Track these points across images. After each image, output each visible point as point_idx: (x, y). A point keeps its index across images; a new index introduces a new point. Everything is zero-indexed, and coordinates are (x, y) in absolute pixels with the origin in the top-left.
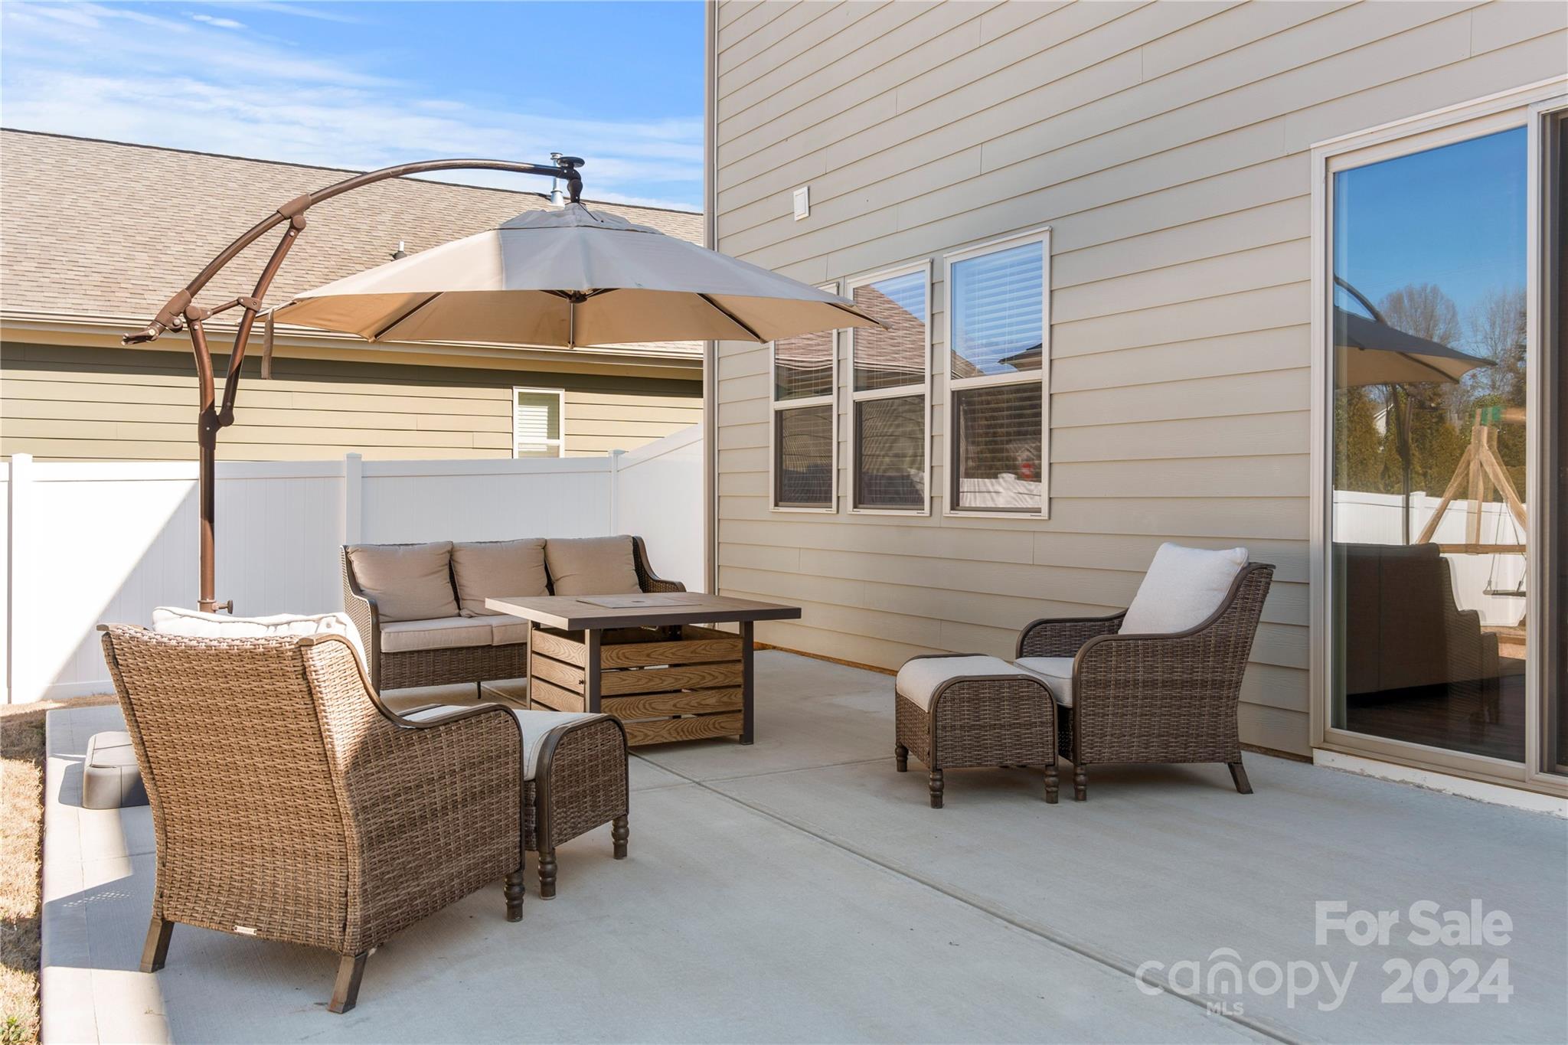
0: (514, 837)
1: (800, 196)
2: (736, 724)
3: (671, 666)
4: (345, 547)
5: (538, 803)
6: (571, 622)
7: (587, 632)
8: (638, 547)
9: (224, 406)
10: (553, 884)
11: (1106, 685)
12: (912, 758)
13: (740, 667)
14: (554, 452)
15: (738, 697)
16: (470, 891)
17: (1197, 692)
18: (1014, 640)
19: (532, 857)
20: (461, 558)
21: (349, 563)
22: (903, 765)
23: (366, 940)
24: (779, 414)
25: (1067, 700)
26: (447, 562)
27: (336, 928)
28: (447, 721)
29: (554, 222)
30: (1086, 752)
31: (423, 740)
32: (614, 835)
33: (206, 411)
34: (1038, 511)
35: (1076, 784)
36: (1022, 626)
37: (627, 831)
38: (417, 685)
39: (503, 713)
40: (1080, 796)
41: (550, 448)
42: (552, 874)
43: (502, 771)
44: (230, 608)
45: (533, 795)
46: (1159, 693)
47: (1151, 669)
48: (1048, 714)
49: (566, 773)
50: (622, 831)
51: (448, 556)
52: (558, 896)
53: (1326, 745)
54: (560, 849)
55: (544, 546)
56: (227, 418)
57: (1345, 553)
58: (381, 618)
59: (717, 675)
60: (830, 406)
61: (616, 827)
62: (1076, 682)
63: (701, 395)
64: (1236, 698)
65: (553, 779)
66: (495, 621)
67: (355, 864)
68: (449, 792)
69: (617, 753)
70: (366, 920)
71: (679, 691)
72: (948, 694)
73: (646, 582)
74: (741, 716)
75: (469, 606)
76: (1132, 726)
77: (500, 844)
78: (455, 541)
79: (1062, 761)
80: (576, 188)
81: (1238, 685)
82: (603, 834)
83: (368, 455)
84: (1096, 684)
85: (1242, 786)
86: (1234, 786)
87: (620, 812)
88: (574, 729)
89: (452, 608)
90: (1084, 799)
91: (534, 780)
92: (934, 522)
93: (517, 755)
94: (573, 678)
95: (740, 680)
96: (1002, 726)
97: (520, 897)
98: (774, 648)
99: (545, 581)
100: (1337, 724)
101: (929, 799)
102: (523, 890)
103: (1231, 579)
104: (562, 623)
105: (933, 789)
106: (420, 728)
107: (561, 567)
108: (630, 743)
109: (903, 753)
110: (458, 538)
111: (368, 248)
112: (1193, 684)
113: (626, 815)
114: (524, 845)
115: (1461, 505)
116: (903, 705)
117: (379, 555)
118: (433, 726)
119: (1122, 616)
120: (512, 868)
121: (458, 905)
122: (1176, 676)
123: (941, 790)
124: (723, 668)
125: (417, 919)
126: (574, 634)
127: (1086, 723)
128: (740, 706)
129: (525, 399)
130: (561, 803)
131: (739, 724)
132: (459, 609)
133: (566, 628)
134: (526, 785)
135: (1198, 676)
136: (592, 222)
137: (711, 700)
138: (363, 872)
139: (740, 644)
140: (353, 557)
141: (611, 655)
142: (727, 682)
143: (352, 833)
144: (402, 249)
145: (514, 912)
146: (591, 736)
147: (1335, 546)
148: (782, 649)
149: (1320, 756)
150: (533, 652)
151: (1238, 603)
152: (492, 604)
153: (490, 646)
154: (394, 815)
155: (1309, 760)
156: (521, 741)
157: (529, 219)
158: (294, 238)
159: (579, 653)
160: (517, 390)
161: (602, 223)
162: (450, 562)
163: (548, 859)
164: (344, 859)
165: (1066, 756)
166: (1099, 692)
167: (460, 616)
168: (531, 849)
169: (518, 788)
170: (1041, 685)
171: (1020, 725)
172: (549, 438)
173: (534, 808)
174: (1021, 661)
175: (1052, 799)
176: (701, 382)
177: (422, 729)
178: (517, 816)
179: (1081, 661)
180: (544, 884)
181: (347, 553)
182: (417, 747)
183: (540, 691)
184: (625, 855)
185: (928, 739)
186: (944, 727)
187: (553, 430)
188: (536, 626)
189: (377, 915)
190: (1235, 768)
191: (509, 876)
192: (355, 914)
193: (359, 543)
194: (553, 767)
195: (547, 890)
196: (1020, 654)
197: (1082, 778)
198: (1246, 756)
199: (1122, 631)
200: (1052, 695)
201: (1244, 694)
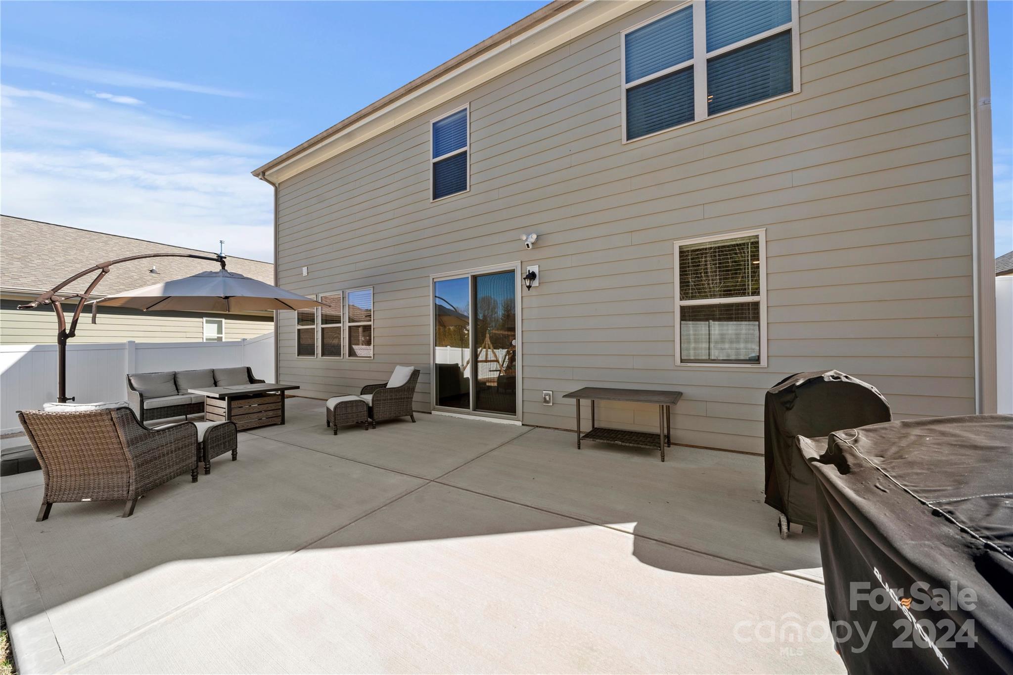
0: (194, 459)
1: (305, 270)
2: (280, 419)
3: (258, 405)
4: (128, 375)
5: (204, 448)
6: (220, 395)
7: (226, 398)
8: (249, 370)
9: (70, 330)
10: (209, 470)
11: (380, 400)
12: (331, 424)
13: (280, 404)
14: (220, 339)
15: (280, 412)
16: (178, 476)
17: (402, 400)
18: (360, 390)
19: (202, 464)
20: (178, 376)
21: (129, 380)
22: (329, 425)
23: (137, 495)
24: (299, 330)
25: (371, 405)
26: (173, 377)
27: (125, 493)
28: (168, 428)
29: (214, 275)
30: (375, 417)
31: (158, 435)
32: (232, 455)
33: (61, 332)
34: (371, 357)
35: (373, 425)
36: (363, 386)
37: (237, 453)
38: (160, 418)
39: (190, 424)
40: (374, 428)
41: (218, 337)
42: (209, 468)
43: (190, 440)
44: (73, 399)
45: (202, 446)
46: (393, 401)
47: (391, 396)
48: (365, 408)
49: (214, 439)
50: (235, 453)
51: (173, 376)
52: (211, 474)
53: (434, 409)
54: (211, 460)
55: (213, 371)
56: (72, 334)
57: (438, 366)
58: (144, 398)
59: (273, 406)
60: (314, 328)
61: (233, 452)
62: (373, 400)
63: (273, 322)
64: (412, 401)
65: (209, 441)
66: (192, 396)
67: (133, 473)
68: (169, 448)
69: (233, 431)
70: (137, 489)
71: (261, 412)
72: (338, 406)
73: (252, 380)
74: (281, 417)
75: (182, 391)
76: (387, 409)
77: (189, 461)
78: (176, 371)
79: (369, 420)
80: (223, 265)
81: (412, 398)
82: (229, 454)
83: (137, 341)
84: (378, 400)
85: (414, 421)
86: (411, 420)
87: (234, 447)
88: (217, 426)
89: (176, 392)
90: (375, 428)
91: (202, 442)
92: (343, 360)
93: (196, 435)
94: (221, 411)
95: (280, 407)
96: (353, 413)
97: (197, 475)
98: (298, 396)
99: (213, 382)
100: (437, 405)
101: (333, 433)
102: (198, 473)
103: (410, 374)
104: (217, 396)
105: (334, 430)
106: (158, 431)
107: (219, 377)
108: (238, 429)
109: (328, 423)
110: (177, 370)
111: (138, 267)
112: (401, 398)
113: (236, 449)
114: (199, 460)
115: (485, 350)
116: (328, 409)
117: (142, 377)
118: (163, 430)
119: (387, 383)
120: (194, 467)
121: (172, 480)
122: (397, 397)
123: (337, 430)
124: (274, 404)
125: (157, 486)
126: (222, 398)
127: (375, 410)
128: (281, 414)
129: (207, 322)
130: (212, 448)
131: (280, 420)
132: (178, 392)
133: (218, 397)
134: (199, 444)
135: (403, 397)
136: (229, 275)
137: (271, 414)
138: (136, 475)
139: (280, 397)
140: (131, 378)
141: (235, 404)
142: (276, 408)
143: (132, 464)
144: (154, 268)
145: (195, 480)
146: (223, 427)
147: (436, 364)
148: (300, 397)
149: (433, 412)
150: (207, 405)
151: (412, 379)
152: (190, 391)
153: (191, 404)
154: (148, 457)
155: (431, 413)
156: (197, 431)
157: (205, 274)
158: (104, 275)
159: (224, 404)
160: (205, 319)
161: (233, 276)
162: (174, 378)
163: (208, 464)
164: (128, 472)
165: (370, 418)
166: (379, 402)
167: (178, 395)
168: (201, 462)
169: (196, 445)
170: (364, 402)
171: (358, 412)
172: (218, 334)
173: (202, 450)
174: (362, 396)
175: (367, 429)
176: (273, 317)
177: (159, 431)
178: (196, 453)
179: (374, 395)
180: (206, 471)
181: (128, 377)
182: (157, 436)
183: (209, 416)
184: (236, 459)
185: (333, 418)
186: (337, 415)
187: (220, 331)
188: (208, 397)
189: (141, 487)
190: (412, 416)
191: (193, 470)
192: (132, 488)
193: (134, 373)
194: (209, 438)
195: (207, 472)
196: (361, 394)
197: (374, 423)
198: (414, 414)
199: (387, 387)
200: (367, 405)
201: (414, 399)
